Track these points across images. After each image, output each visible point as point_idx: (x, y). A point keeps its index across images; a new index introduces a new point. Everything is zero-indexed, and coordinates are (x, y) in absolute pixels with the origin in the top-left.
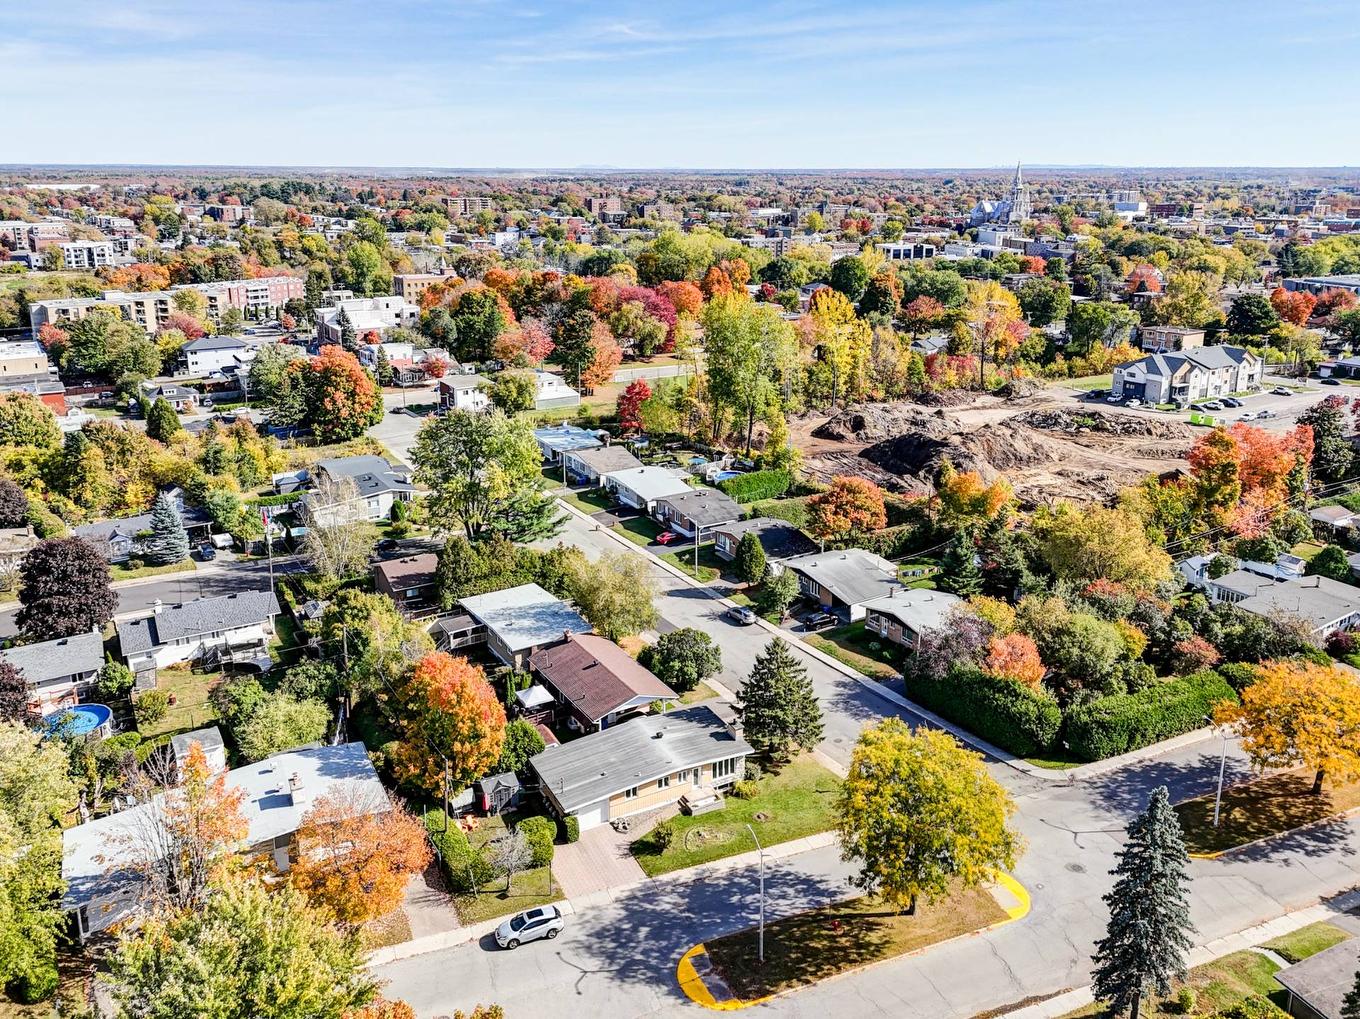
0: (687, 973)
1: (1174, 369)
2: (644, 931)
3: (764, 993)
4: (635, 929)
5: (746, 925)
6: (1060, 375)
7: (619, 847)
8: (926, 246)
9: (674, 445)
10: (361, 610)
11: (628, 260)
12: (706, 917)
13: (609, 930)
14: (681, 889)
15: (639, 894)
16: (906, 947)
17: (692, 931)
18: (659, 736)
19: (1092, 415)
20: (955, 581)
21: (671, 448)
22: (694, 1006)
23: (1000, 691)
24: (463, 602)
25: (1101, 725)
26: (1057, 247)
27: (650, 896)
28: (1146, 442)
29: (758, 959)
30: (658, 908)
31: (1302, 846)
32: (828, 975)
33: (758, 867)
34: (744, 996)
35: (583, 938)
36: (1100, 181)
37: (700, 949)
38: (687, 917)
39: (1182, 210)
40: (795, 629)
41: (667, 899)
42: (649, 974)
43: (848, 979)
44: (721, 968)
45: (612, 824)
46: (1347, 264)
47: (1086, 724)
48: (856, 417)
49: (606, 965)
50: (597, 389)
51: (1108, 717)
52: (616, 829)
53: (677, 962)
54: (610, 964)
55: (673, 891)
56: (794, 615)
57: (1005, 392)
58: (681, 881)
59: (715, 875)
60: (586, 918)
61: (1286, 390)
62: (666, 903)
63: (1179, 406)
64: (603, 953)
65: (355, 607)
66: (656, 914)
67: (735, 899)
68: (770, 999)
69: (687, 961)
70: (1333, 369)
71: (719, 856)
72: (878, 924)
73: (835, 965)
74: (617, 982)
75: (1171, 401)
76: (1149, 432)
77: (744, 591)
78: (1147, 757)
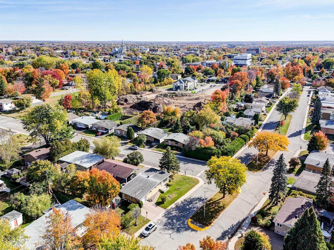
0: (192, 226)
1: (185, 82)
2: (175, 221)
3: (210, 223)
4: (172, 221)
5: (194, 211)
6: (159, 86)
7: (153, 205)
8: (106, 59)
9: (82, 111)
10: (45, 165)
11: (29, 65)
12: (185, 213)
13: (167, 223)
14: (174, 209)
15: (166, 213)
16: (228, 204)
17: (185, 217)
18: (148, 177)
19: (174, 93)
20: (178, 130)
21: (81, 112)
22: (199, 232)
23: (208, 149)
24: (60, 159)
25: (229, 151)
26: (136, 59)
27: (169, 213)
28: (188, 98)
29: (204, 217)
30: (173, 215)
31: (271, 165)
32: (219, 215)
33: (186, 199)
34: (207, 226)
35: (163, 227)
36: (133, 44)
37: (190, 220)
38: (181, 214)
39: (155, 50)
40: (148, 148)
41: (173, 212)
42: (184, 229)
43: (223, 214)
44: (198, 222)
45: (147, 200)
46: (194, 60)
47: (226, 152)
48: (125, 99)
49: (173, 231)
50: (46, 99)
51: (230, 150)
52: (149, 201)
53: (188, 224)
54: (174, 230)
55: (173, 210)
56: (147, 145)
57: (151, 90)
58: (173, 207)
59: (179, 204)
60: (159, 223)
61: (203, 85)
63: (187, 90)
64: (170, 229)
65: (42, 165)
67: (188, 207)
68: (212, 224)
69: (189, 223)
70: (207, 80)
71: (177, 200)
72: (220, 202)
73: (219, 213)
74: (179, 233)
75: (185, 89)
76: (187, 96)
77: (130, 142)
78: (237, 156)
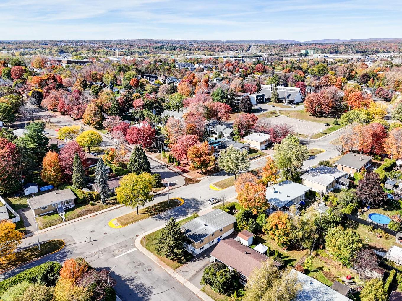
2: (193, 206)
5: (173, 209)
12: (182, 209)
13: (200, 205)
14: (189, 213)
15: (197, 211)
17: (183, 206)
22: (179, 197)
35: (203, 203)
38: (185, 209)
42: (189, 200)
54: (196, 200)
60: (205, 206)
62: (191, 211)
64: (199, 201)
66: (192, 208)
67: (177, 213)
69: (183, 202)
